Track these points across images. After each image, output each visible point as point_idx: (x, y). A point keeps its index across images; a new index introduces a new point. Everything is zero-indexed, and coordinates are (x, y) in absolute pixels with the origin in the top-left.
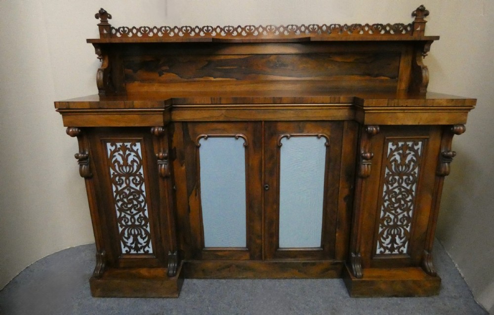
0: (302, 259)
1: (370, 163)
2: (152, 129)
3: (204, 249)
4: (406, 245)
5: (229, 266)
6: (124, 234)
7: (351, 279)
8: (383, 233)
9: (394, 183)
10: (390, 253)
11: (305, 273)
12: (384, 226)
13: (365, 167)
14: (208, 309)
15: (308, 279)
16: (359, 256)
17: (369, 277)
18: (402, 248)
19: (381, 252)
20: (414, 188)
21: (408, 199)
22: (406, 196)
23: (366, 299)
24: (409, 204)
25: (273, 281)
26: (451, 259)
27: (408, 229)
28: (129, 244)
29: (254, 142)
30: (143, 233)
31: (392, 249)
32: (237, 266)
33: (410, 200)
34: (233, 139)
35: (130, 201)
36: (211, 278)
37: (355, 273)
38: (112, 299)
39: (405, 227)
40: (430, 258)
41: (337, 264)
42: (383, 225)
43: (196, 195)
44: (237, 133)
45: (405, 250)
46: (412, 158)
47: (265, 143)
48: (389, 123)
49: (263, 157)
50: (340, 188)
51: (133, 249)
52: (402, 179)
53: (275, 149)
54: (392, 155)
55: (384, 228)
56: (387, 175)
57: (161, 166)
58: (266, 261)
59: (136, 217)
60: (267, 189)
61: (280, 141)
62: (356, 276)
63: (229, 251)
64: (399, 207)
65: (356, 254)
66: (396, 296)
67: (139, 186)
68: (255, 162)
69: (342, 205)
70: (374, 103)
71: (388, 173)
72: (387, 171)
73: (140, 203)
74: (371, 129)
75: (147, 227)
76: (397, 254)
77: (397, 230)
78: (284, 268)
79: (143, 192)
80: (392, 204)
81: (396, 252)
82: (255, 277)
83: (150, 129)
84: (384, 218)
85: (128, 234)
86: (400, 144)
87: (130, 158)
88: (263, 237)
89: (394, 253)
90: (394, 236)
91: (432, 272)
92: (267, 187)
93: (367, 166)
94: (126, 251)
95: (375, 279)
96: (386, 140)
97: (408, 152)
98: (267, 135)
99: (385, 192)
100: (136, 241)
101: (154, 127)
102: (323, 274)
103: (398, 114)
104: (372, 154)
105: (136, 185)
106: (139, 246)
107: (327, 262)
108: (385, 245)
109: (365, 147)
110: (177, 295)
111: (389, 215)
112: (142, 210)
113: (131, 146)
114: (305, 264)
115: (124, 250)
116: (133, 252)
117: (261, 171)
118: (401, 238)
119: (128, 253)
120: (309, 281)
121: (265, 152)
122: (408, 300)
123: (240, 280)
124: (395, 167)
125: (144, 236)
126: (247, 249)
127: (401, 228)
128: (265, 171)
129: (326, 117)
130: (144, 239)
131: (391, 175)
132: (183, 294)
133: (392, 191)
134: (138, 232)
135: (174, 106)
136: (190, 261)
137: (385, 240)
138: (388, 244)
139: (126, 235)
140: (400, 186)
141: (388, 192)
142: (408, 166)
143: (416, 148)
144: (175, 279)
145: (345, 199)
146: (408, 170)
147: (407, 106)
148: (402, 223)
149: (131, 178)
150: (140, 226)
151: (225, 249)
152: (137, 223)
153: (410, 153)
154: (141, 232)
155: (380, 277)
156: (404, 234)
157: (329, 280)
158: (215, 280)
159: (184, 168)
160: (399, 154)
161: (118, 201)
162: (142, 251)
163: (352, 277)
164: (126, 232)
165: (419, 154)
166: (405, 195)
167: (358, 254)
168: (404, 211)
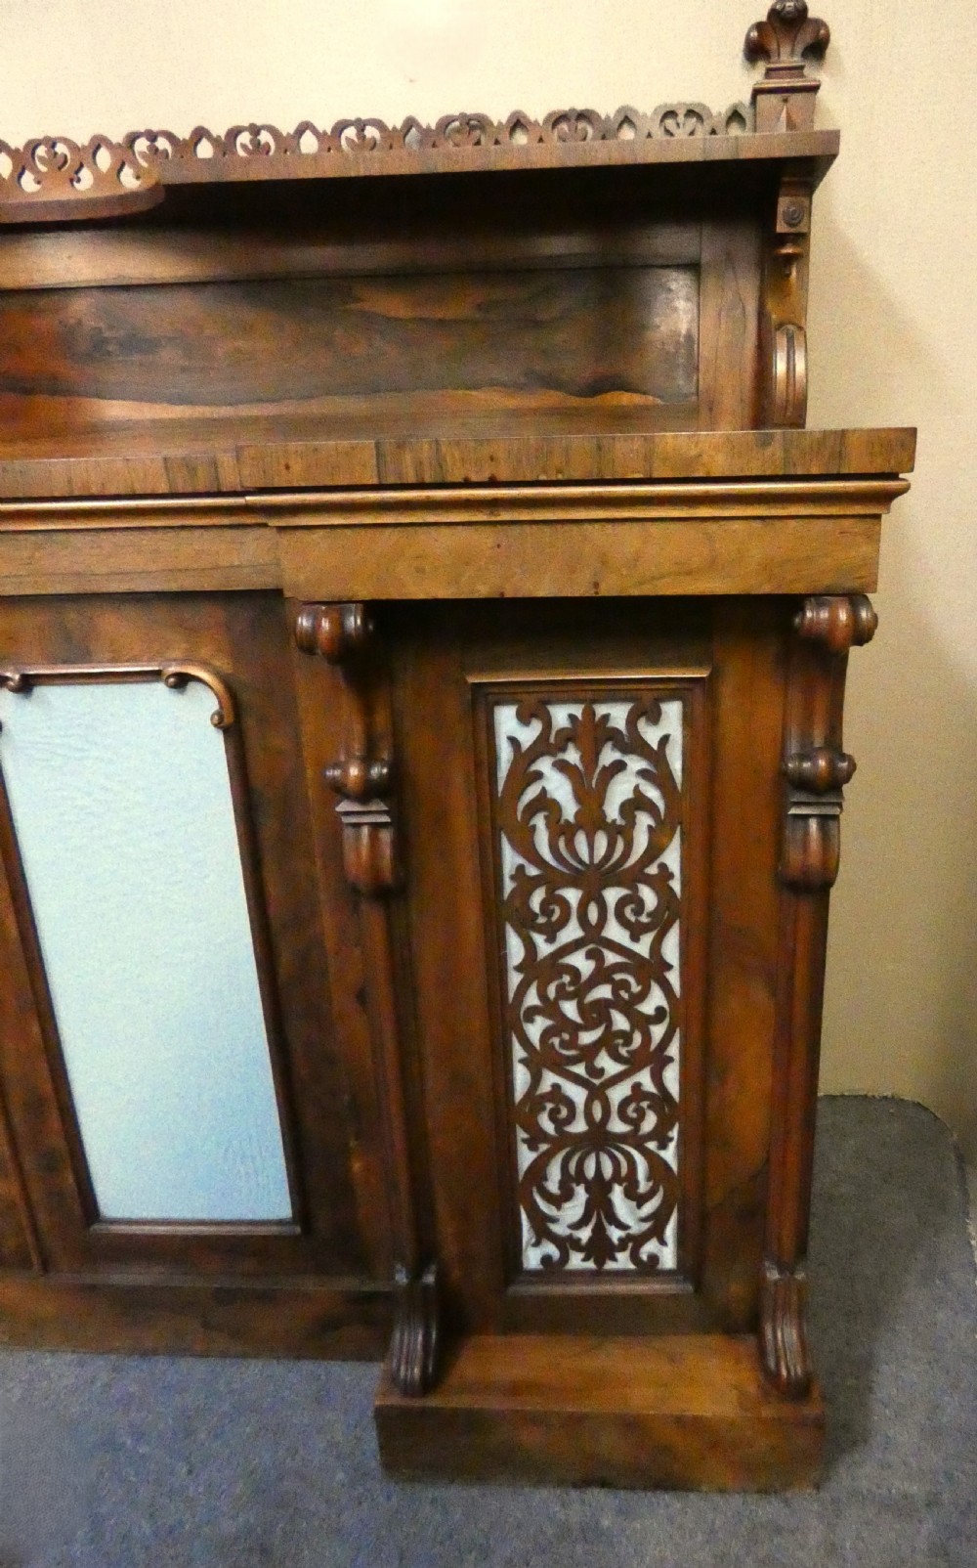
1: (385, 819)
4: (670, 1231)
8: (538, 1171)
9: (562, 925)
10: (590, 1265)
11: (236, 1334)
12: (543, 1136)
13: (362, 841)
16: (428, 1280)
18: (651, 1247)
19: (546, 1260)
20: (671, 950)
21: (648, 1008)
22: (636, 988)
24: (658, 1031)
27: (669, 1155)
31: (600, 1250)
33: (659, 1010)
39: (652, 1145)
42: (536, 1137)
45: (666, 1255)
46: (638, 791)
52: (601, 904)
55: (544, 1146)
56: (514, 879)
64: (606, 1045)
65: (409, 1268)
71: (521, 870)
72: (511, 859)
76: (628, 1273)
77: (612, 1158)
80: (565, 1029)
81: (623, 1261)
84: (535, 1102)
86: (561, 715)
90: (599, 1191)
93: (373, 836)
96: (474, 696)
97: (609, 757)
99: (519, 968)
108: (559, 1230)
111: (557, 1088)
114: (226, 1295)
118: (636, 1198)
124: (551, 841)
127: (629, 1150)
131: (535, 882)
133: (556, 966)
137: (559, 1208)
138: (576, 1227)
140: (593, 941)
141: (535, 969)
142: (621, 833)
143: (651, 734)
145: (360, 996)
146: (626, 854)
148: (634, 1124)
153: (624, 765)
156: (652, 1177)
157: (350, 1366)
160: (564, 769)
166: (626, 986)
167: (420, 1270)
168: (634, 1063)
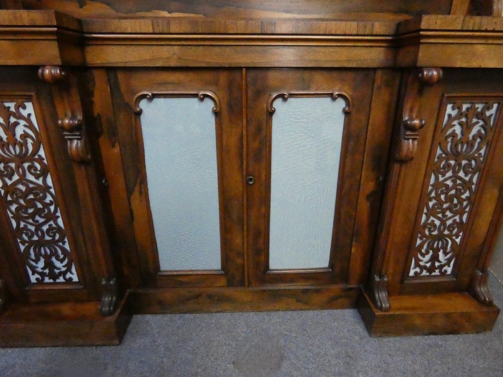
0: (303, 284)
1: (418, 137)
2: (40, 71)
3: (159, 273)
4: (452, 263)
5: (198, 296)
6: (30, 254)
7: (373, 312)
8: (421, 246)
9: (448, 172)
10: (428, 274)
11: (306, 303)
12: (425, 236)
13: (409, 145)
14: (162, 362)
15: (309, 310)
16: (386, 279)
17: (399, 309)
18: (446, 268)
19: (416, 273)
20: (475, 179)
21: (464, 197)
22: (463, 191)
23: (392, 339)
24: (465, 204)
25: (261, 314)
26: (496, 278)
27: (458, 241)
28: (39, 270)
29: (230, 107)
30: (60, 252)
31: (431, 270)
32: (210, 296)
33: (467, 197)
34: (195, 100)
35: (31, 204)
36: (171, 313)
37: (379, 304)
38: (17, 350)
39: (454, 238)
40: (484, 280)
41: (351, 289)
43: (141, 193)
44: (202, 90)
45: (449, 270)
46: (479, 131)
47: (247, 108)
48: (459, 64)
49: (244, 132)
50: (362, 181)
51: (46, 276)
52: (460, 165)
53: (264, 117)
54: (450, 125)
55: (424, 239)
56: (438, 158)
57: (71, 143)
58: (250, 289)
59: (45, 228)
60: (251, 183)
61: (272, 104)
62: (381, 309)
63: (197, 275)
64: (449, 209)
65: (381, 276)
66: (434, 334)
67: (41, 179)
68: (232, 141)
69: (364, 206)
70: (439, 22)
71: (441, 155)
72: (439, 151)
73: (47, 206)
74: (430, 74)
75: (64, 243)
76: (438, 276)
77: (443, 242)
78: (276, 296)
79: (51, 188)
80: (440, 203)
81: (437, 272)
82: (235, 310)
83: (37, 71)
84: (425, 225)
85: (35, 255)
86: (465, 107)
87: (19, 131)
88: (245, 254)
89: (433, 274)
90: (436, 251)
91: (487, 299)
92: (251, 180)
93: (412, 142)
94: (37, 279)
95: (406, 312)
96: (444, 100)
97: (475, 120)
98: (250, 93)
99: (432, 185)
100: (49, 265)
101: (43, 66)
102: (331, 304)
103: (476, 46)
104: (423, 122)
105: (37, 177)
106: (57, 271)
107: (336, 288)
108: (422, 264)
109: (411, 110)
110: (117, 342)
111: (433, 221)
112: (52, 217)
113: (17, 108)
114: (305, 291)
115: (33, 278)
116: (47, 280)
117: (241, 156)
118: (445, 253)
119: (40, 282)
120: (311, 313)
121: (247, 121)
122: (451, 337)
123: (214, 314)
124: (451, 147)
125: (62, 256)
126: (223, 272)
127: (448, 239)
128: (247, 155)
129: (348, 61)
130: (62, 261)
131: (444, 158)
132: (128, 338)
133: (443, 184)
134: (51, 251)
135: (88, 35)
136: (140, 291)
137: (424, 257)
138: (427, 262)
139: (33, 256)
140: (455, 177)
141: (436, 186)
142: (471, 145)
143: (488, 113)
144: (111, 319)
145: (368, 197)
146: (471, 150)
147: (494, 31)
148: (451, 231)
149: (26, 165)
150: (54, 242)
151: (190, 273)
152: (47, 238)
153: (477, 123)
154: (56, 251)
155: (413, 309)
156: (451, 247)
157: (339, 311)
158: (178, 316)
159: (117, 150)
160: (461, 124)
161: (11, 203)
162: (61, 279)
163: (374, 310)
164: (32, 251)
165: (492, 124)
166: (460, 190)
167: (384, 277)
168: (455, 214)
